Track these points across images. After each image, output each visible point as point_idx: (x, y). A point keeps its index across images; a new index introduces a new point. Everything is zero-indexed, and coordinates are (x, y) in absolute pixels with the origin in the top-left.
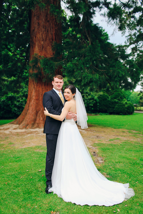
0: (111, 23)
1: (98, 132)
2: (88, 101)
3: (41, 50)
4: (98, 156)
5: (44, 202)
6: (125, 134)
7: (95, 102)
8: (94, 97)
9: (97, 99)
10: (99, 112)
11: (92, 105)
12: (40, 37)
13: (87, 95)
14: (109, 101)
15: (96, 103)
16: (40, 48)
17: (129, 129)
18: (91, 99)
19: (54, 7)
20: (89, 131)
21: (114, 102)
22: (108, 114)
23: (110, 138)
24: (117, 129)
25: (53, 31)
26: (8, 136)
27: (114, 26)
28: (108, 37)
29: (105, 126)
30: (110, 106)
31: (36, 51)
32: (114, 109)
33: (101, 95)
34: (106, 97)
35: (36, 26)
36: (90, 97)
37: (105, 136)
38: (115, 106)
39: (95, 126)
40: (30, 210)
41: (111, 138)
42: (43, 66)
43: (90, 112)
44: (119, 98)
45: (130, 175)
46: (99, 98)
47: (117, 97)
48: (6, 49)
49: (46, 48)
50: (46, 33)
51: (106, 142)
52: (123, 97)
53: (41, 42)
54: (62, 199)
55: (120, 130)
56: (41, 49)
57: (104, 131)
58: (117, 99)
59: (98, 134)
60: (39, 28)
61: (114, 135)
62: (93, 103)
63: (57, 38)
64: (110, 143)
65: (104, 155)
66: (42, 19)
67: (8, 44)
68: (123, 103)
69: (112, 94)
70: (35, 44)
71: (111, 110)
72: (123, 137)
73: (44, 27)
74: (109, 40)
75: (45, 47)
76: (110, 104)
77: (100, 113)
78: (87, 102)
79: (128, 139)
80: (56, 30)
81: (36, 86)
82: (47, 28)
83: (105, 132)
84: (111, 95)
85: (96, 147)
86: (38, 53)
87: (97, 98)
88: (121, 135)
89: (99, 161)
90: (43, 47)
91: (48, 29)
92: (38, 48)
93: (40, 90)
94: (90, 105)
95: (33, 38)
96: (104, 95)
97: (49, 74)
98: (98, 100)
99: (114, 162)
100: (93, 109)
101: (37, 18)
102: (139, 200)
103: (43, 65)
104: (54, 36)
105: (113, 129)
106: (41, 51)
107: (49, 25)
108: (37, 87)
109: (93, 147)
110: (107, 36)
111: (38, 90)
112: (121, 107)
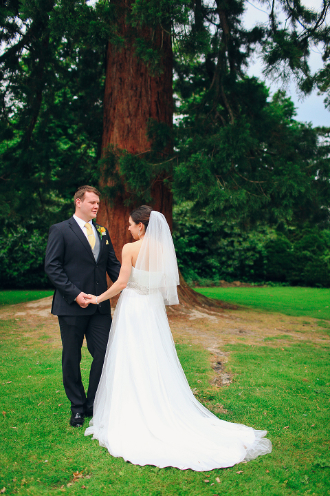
0: (272, 76)
1: (245, 321)
2: (243, 253)
3: (125, 137)
4: (225, 370)
5: (68, 455)
6: (307, 328)
7: (257, 255)
8: (257, 244)
9: (263, 249)
10: (267, 280)
11: (252, 263)
12: (123, 109)
13: (241, 239)
14: (290, 255)
15: (261, 258)
16: (124, 132)
17: (322, 318)
18: (248, 250)
19: (143, 43)
20: (226, 318)
21: (301, 258)
22: (288, 286)
23: (267, 334)
24: (294, 316)
25: (151, 96)
26: (44, 322)
27: (280, 81)
28: (293, 109)
29: (268, 310)
30: (293, 265)
31: (114, 139)
32: (303, 274)
33: (272, 241)
34: (284, 245)
35: (116, 85)
36: (246, 245)
37: (259, 329)
38: (305, 267)
39: (244, 309)
40: (32, 467)
41: (270, 336)
42: (125, 172)
43: (246, 279)
44: (315, 248)
45: (275, 412)
46: (267, 247)
47: (309, 247)
48: (64, 137)
49: (136, 131)
50: (136, 100)
51: (254, 344)
52: (324, 246)
53: (125, 119)
54: (106, 450)
55: (300, 319)
56: (125, 134)
57: (262, 319)
58: (309, 251)
59: (243, 326)
60: (121, 89)
61: (280, 330)
62: (255, 258)
63: (159, 111)
64: (264, 345)
65: (238, 369)
66: (130, 70)
67: (68, 125)
68: (322, 259)
69: (298, 240)
70: (113, 124)
71: (295, 275)
72: (299, 333)
73: (132, 87)
74: (295, 115)
75: (134, 130)
76: (292, 261)
77: (270, 282)
78: (241, 255)
79: (311, 338)
80: (158, 93)
81: (111, 216)
82: (139, 89)
83: (261, 321)
84: (296, 242)
85: (227, 353)
86: (118, 143)
87: (263, 247)
88: (298, 329)
89: (222, 380)
90: (129, 131)
91: (141, 92)
92: (119, 131)
93: (121, 225)
94: (247, 262)
95: (110, 110)
96: (280, 240)
97: (137, 188)
98: (265, 253)
99: (254, 384)
100: (252, 271)
101: (119, 67)
102: (275, 464)
103: (125, 170)
104: (154, 107)
105: (283, 315)
106: (124, 139)
107: (143, 83)
108: (113, 218)
109: (222, 353)
110: (291, 108)
111: (115, 224)
112: (319, 269)
